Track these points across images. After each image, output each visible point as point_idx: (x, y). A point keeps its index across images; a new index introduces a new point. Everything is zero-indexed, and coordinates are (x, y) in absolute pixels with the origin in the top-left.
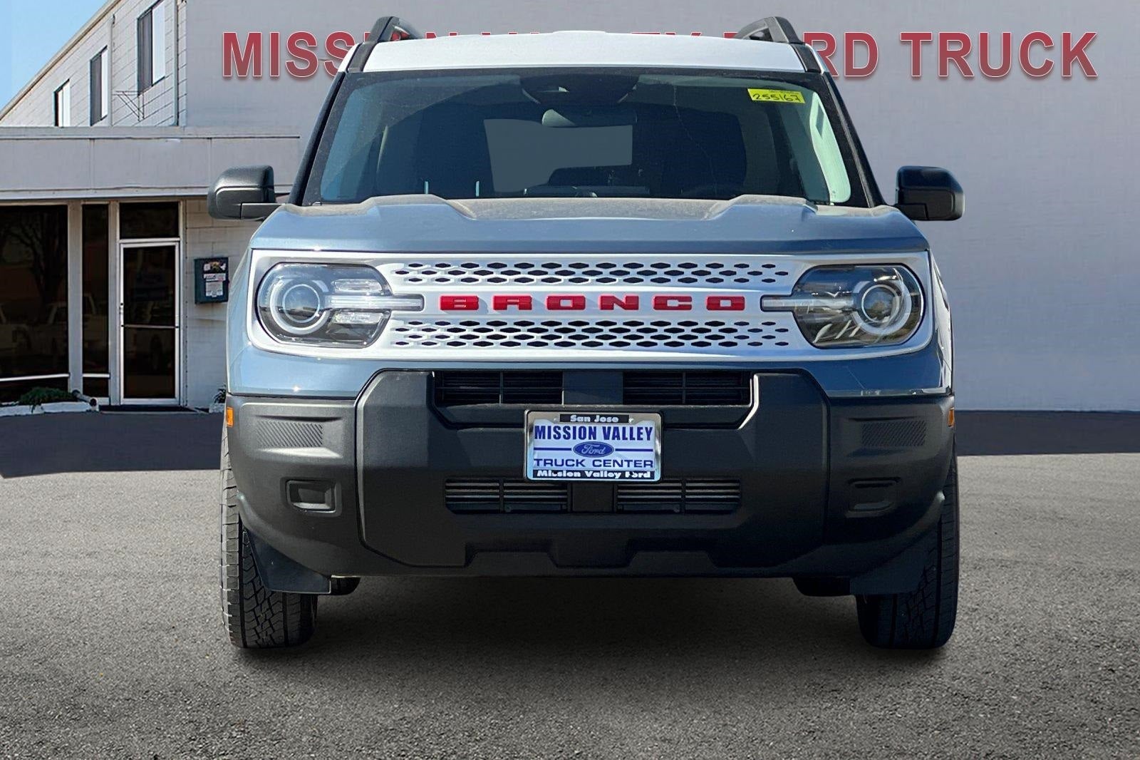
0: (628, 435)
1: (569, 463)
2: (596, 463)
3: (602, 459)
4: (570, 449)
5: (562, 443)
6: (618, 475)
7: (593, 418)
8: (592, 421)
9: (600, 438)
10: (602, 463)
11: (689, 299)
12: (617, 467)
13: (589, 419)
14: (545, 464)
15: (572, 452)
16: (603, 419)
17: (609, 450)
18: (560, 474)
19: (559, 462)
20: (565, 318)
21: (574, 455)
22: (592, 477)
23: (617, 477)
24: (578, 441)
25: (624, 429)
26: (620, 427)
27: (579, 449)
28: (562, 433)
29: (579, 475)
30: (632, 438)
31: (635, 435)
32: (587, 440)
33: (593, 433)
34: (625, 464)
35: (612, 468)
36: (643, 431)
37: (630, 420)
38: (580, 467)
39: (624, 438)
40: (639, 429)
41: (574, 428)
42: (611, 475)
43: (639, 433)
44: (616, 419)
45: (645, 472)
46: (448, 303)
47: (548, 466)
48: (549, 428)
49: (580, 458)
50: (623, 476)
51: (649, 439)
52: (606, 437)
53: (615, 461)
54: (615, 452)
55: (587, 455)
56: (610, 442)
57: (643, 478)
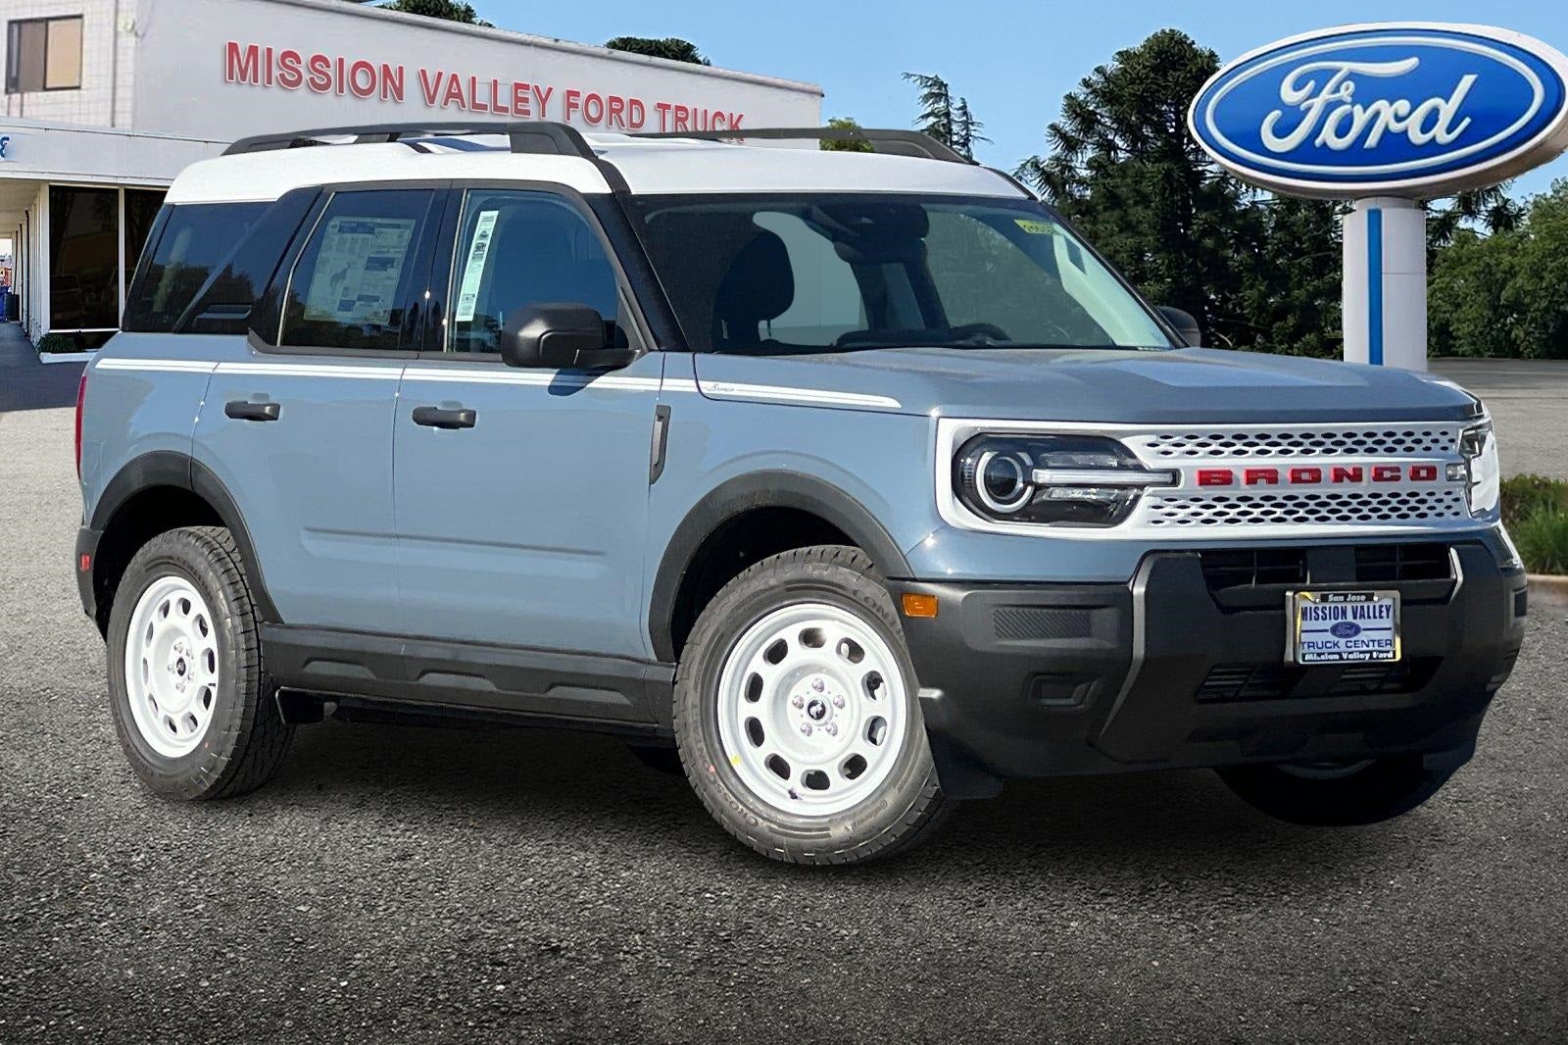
0: (1371, 615)
1: (1328, 645)
2: (1349, 644)
3: (1353, 639)
4: (1326, 631)
5: (1321, 624)
6: (1368, 656)
7: (1346, 596)
8: (1345, 600)
9: (1350, 618)
10: (1352, 644)
11: (1398, 469)
12: (1365, 648)
13: (1342, 598)
14: (1309, 647)
15: (1329, 633)
16: (1354, 598)
17: (1357, 630)
18: (1323, 657)
19: (1320, 646)
20: (1301, 491)
21: (1329, 636)
22: (1348, 659)
23: (1367, 658)
24: (1334, 622)
25: (1368, 607)
26: (1366, 605)
27: (1334, 630)
28: (1321, 614)
29: (1337, 657)
30: (1375, 617)
31: (1377, 614)
32: (1340, 620)
33: (1344, 613)
34: (1371, 643)
35: (1361, 649)
36: (1384, 609)
37: (1376, 598)
38: (1336, 650)
39: (1369, 617)
40: (1381, 606)
41: (1330, 608)
42: (1362, 656)
43: (1381, 612)
44: (1363, 598)
45: (1388, 652)
46: (1206, 478)
47: (1311, 649)
48: (1311, 608)
49: (1336, 639)
50: (1371, 657)
51: (1388, 617)
52: (1355, 618)
53: (1363, 641)
54: (1362, 632)
55: (1341, 636)
56: (1358, 622)
57: (1387, 658)
